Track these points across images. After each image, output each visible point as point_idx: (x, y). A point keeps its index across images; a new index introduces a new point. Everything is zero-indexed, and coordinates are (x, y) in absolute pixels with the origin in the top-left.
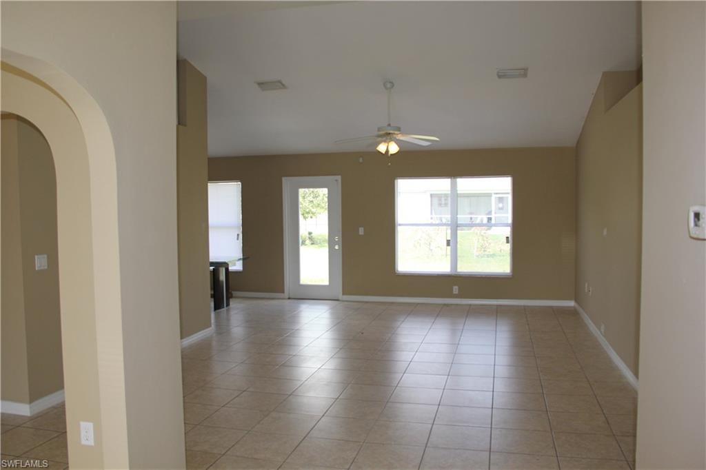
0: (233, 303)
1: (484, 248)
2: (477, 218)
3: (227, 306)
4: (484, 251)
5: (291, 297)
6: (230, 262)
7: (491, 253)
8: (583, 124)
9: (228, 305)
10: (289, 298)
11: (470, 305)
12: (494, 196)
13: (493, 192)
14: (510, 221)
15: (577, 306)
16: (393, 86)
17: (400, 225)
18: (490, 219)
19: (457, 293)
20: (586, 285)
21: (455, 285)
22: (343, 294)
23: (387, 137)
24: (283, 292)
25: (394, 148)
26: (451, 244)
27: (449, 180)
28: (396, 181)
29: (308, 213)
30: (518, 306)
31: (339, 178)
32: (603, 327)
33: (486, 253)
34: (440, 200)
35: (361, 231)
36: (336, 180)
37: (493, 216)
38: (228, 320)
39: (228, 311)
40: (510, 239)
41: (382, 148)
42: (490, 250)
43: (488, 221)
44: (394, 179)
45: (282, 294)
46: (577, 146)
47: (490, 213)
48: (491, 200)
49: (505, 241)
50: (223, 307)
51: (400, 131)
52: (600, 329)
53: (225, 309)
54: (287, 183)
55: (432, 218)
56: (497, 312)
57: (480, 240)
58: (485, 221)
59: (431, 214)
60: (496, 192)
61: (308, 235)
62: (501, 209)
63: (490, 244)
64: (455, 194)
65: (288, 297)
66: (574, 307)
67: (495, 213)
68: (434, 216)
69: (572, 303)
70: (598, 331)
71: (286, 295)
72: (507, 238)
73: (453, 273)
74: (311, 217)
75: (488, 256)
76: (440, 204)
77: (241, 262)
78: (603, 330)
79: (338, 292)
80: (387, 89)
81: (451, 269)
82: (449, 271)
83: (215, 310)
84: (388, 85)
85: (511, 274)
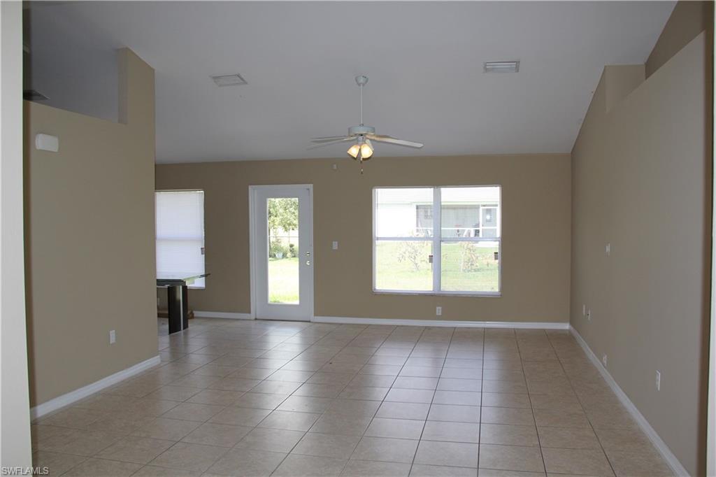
0: (192, 325)
1: (470, 262)
2: (464, 231)
3: (184, 329)
4: (472, 265)
5: (258, 317)
6: (188, 279)
7: (478, 268)
8: (580, 127)
9: (186, 326)
10: (256, 319)
11: (455, 328)
12: (481, 208)
13: (481, 204)
14: (498, 234)
15: (572, 328)
16: (367, 81)
17: (378, 239)
18: (477, 232)
19: (440, 314)
20: (584, 306)
21: (439, 306)
22: (315, 315)
23: (359, 139)
24: (249, 312)
25: (367, 152)
26: (434, 260)
27: (432, 189)
28: (373, 190)
29: (289, 224)
30: (508, 329)
31: (311, 186)
32: (605, 358)
33: (474, 267)
34: (426, 212)
35: (335, 246)
36: (308, 189)
37: (481, 229)
38: (186, 344)
39: (186, 334)
40: (499, 255)
41: (354, 151)
42: (477, 264)
43: (476, 235)
44: (371, 189)
45: (248, 315)
46: (572, 153)
47: (478, 225)
48: (478, 212)
49: (493, 256)
50: (180, 330)
51: (374, 132)
52: (601, 361)
53: (182, 331)
54: (254, 192)
55: (417, 231)
56: (485, 337)
57: (467, 254)
58: (472, 235)
59: (417, 226)
60: (485, 203)
61: (289, 248)
62: (490, 221)
63: (477, 257)
64: (438, 205)
65: (254, 318)
66: (569, 331)
67: (483, 226)
68: (420, 228)
69: (567, 326)
70: (599, 361)
71: (252, 315)
72: (496, 253)
73: (436, 292)
74: (293, 229)
75: (475, 270)
76: (426, 217)
77: (204, 278)
78: (605, 362)
79: (309, 313)
80: (359, 85)
81: (434, 288)
82: (432, 290)
83: (170, 333)
84: (362, 80)
85: (500, 293)
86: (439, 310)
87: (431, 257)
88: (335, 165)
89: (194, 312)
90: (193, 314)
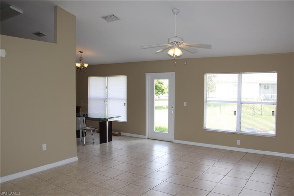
3: (109, 142)
5: (149, 138)
10: (148, 139)
11: (247, 153)
16: (179, 11)
19: (239, 144)
22: (175, 139)
24: (145, 135)
26: (237, 114)
27: (237, 74)
28: (205, 76)
31: (174, 73)
35: (185, 104)
36: (173, 75)
40: (275, 113)
41: (171, 52)
44: (204, 74)
49: (271, 114)
50: (106, 142)
54: (148, 76)
64: (240, 83)
71: (147, 137)
72: (273, 112)
73: (238, 132)
77: (126, 117)
79: (172, 137)
80: (174, 13)
81: (237, 129)
82: (236, 130)
83: (100, 143)
84: (176, 11)
85: (275, 135)
86: (238, 142)
87: (235, 112)
88: (185, 62)
89: (121, 133)
90: (121, 134)
